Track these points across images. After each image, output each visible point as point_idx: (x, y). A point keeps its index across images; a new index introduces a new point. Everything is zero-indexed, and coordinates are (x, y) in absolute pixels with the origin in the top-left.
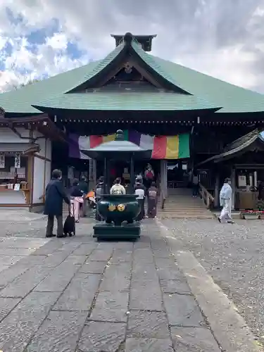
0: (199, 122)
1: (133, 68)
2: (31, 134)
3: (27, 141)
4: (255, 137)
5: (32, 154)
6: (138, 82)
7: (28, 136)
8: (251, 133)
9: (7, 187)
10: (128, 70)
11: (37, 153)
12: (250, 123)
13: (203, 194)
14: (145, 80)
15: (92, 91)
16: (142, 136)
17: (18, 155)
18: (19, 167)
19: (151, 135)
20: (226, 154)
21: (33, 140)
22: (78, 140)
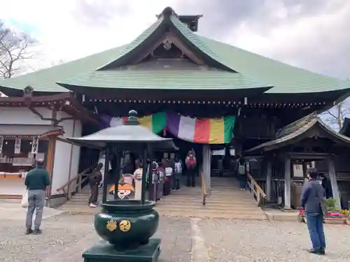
0: (246, 103)
1: (172, 44)
2: (54, 115)
3: (49, 123)
4: (314, 121)
5: (54, 137)
6: (179, 59)
7: (51, 117)
8: (308, 116)
9: (20, 176)
10: (167, 47)
11: (60, 137)
12: (305, 106)
13: (252, 187)
14: (186, 57)
15: (126, 69)
16: (182, 118)
17: (36, 138)
18: (36, 152)
19: (192, 117)
20: (279, 141)
21: (56, 122)
22: (109, 122)
